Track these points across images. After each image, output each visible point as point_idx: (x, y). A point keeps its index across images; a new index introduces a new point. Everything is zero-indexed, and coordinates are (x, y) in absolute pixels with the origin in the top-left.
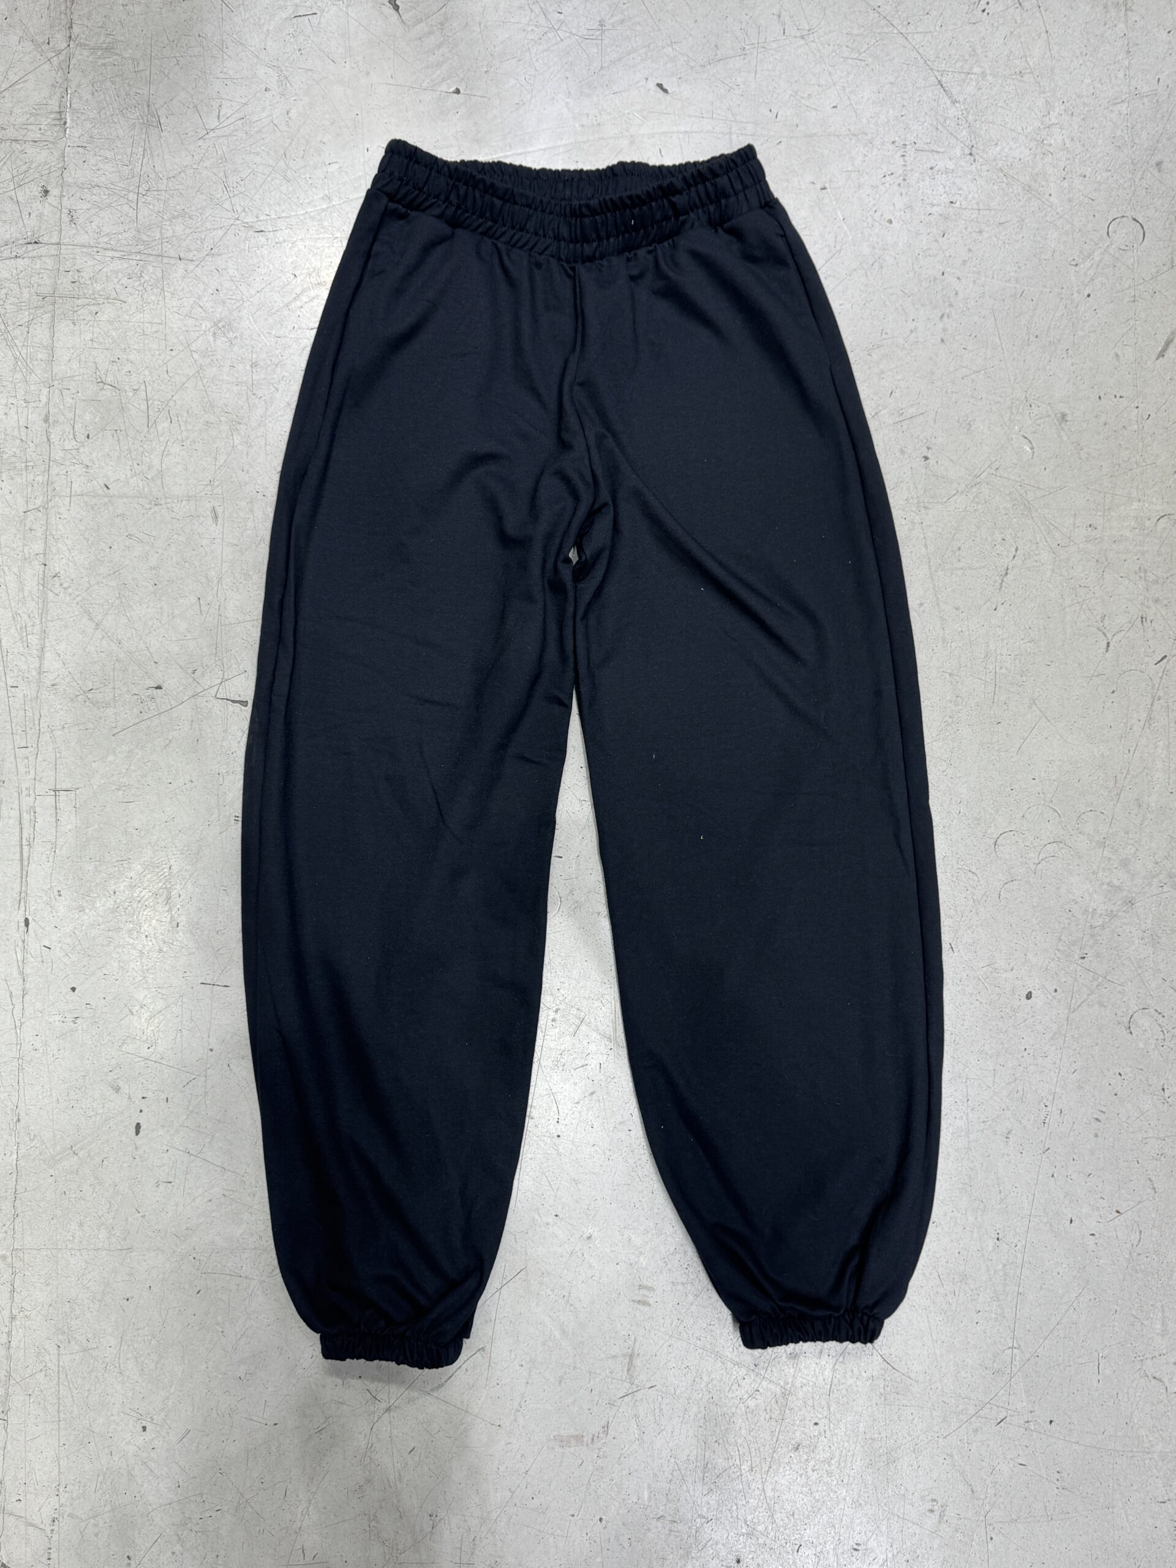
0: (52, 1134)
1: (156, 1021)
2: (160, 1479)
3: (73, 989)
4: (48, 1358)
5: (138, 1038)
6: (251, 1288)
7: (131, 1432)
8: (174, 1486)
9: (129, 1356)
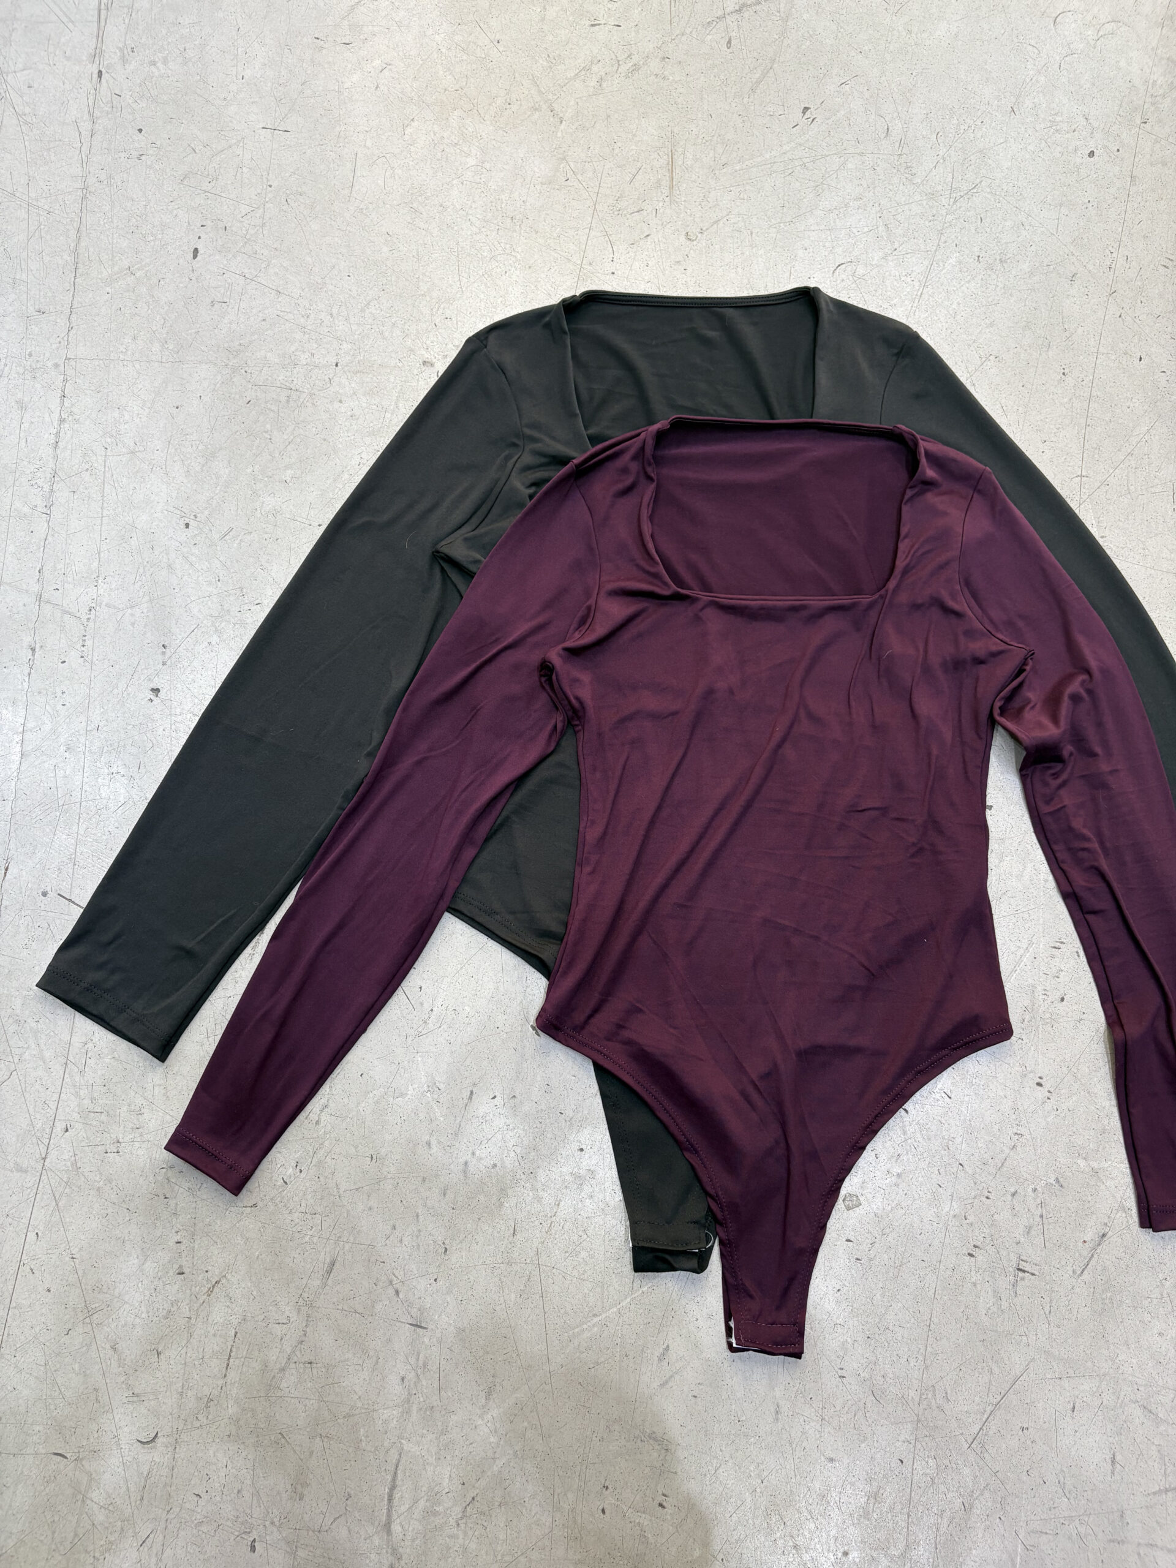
0: (111, 256)
1: (218, 159)
2: (200, 573)
3: (140, 130)
4: (95, 458)
5: (199, 173)
6: (301, 400)
7: (174, 528)
8: (214, 580)
9: (176, 459)
